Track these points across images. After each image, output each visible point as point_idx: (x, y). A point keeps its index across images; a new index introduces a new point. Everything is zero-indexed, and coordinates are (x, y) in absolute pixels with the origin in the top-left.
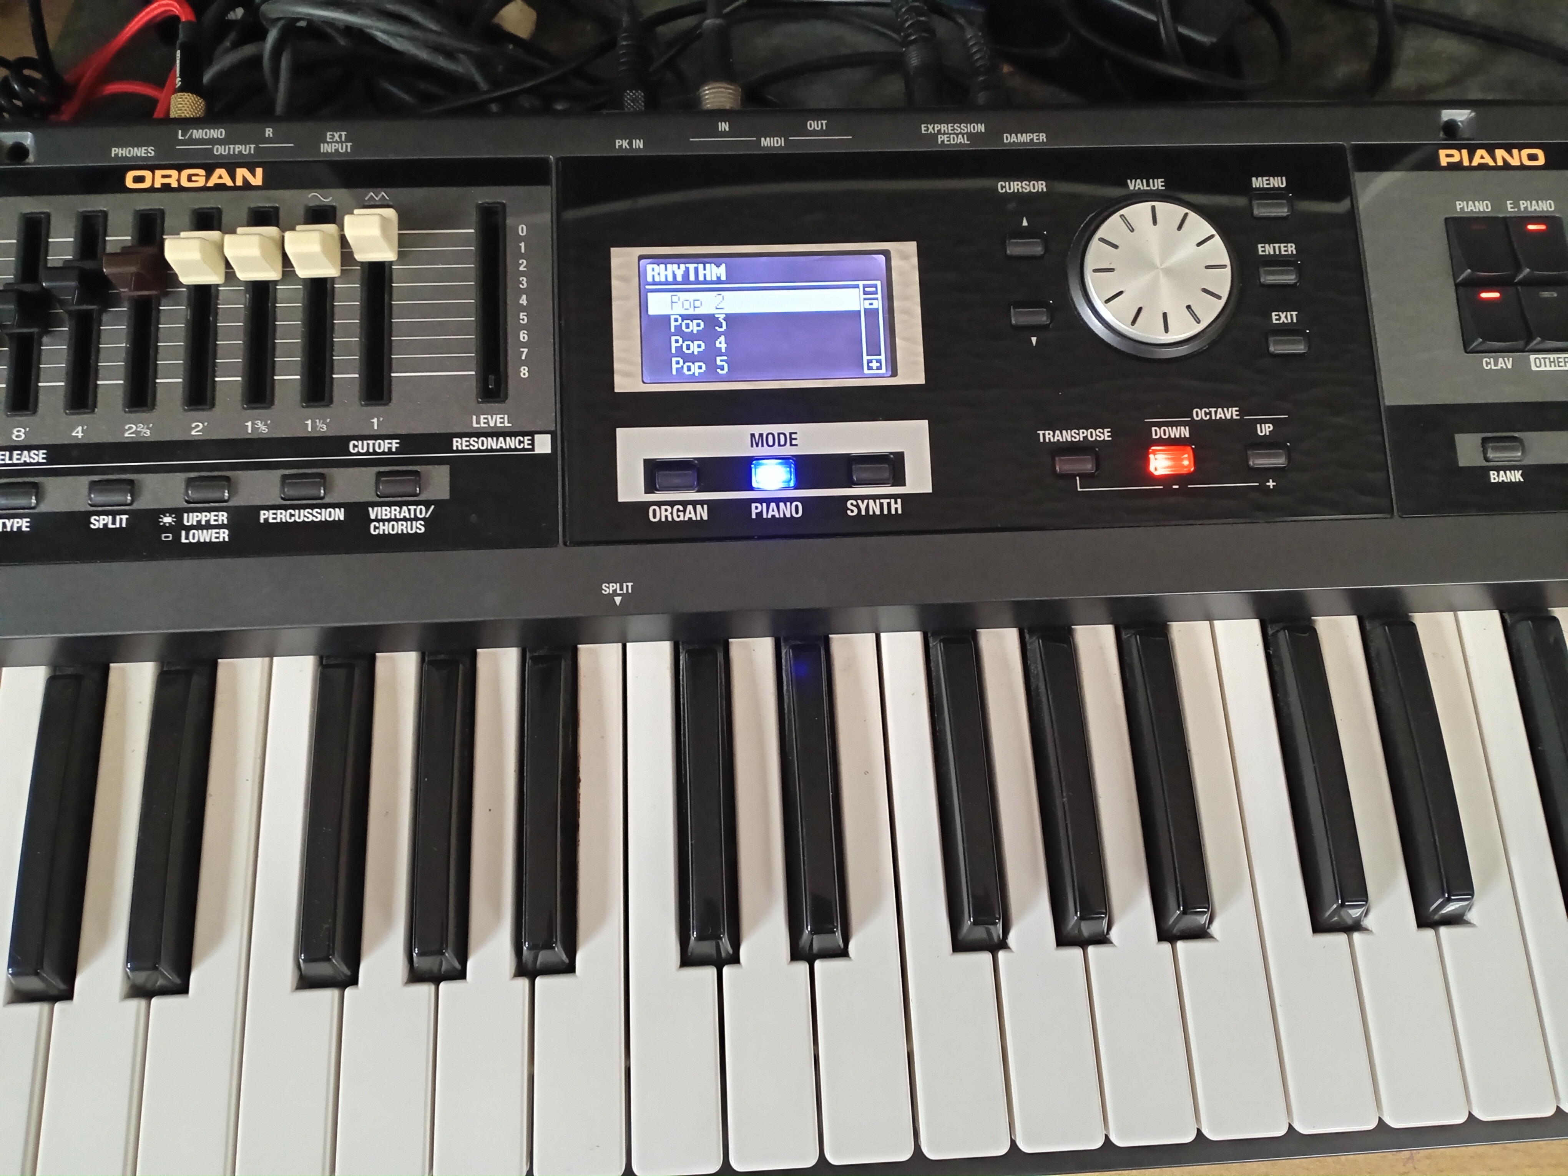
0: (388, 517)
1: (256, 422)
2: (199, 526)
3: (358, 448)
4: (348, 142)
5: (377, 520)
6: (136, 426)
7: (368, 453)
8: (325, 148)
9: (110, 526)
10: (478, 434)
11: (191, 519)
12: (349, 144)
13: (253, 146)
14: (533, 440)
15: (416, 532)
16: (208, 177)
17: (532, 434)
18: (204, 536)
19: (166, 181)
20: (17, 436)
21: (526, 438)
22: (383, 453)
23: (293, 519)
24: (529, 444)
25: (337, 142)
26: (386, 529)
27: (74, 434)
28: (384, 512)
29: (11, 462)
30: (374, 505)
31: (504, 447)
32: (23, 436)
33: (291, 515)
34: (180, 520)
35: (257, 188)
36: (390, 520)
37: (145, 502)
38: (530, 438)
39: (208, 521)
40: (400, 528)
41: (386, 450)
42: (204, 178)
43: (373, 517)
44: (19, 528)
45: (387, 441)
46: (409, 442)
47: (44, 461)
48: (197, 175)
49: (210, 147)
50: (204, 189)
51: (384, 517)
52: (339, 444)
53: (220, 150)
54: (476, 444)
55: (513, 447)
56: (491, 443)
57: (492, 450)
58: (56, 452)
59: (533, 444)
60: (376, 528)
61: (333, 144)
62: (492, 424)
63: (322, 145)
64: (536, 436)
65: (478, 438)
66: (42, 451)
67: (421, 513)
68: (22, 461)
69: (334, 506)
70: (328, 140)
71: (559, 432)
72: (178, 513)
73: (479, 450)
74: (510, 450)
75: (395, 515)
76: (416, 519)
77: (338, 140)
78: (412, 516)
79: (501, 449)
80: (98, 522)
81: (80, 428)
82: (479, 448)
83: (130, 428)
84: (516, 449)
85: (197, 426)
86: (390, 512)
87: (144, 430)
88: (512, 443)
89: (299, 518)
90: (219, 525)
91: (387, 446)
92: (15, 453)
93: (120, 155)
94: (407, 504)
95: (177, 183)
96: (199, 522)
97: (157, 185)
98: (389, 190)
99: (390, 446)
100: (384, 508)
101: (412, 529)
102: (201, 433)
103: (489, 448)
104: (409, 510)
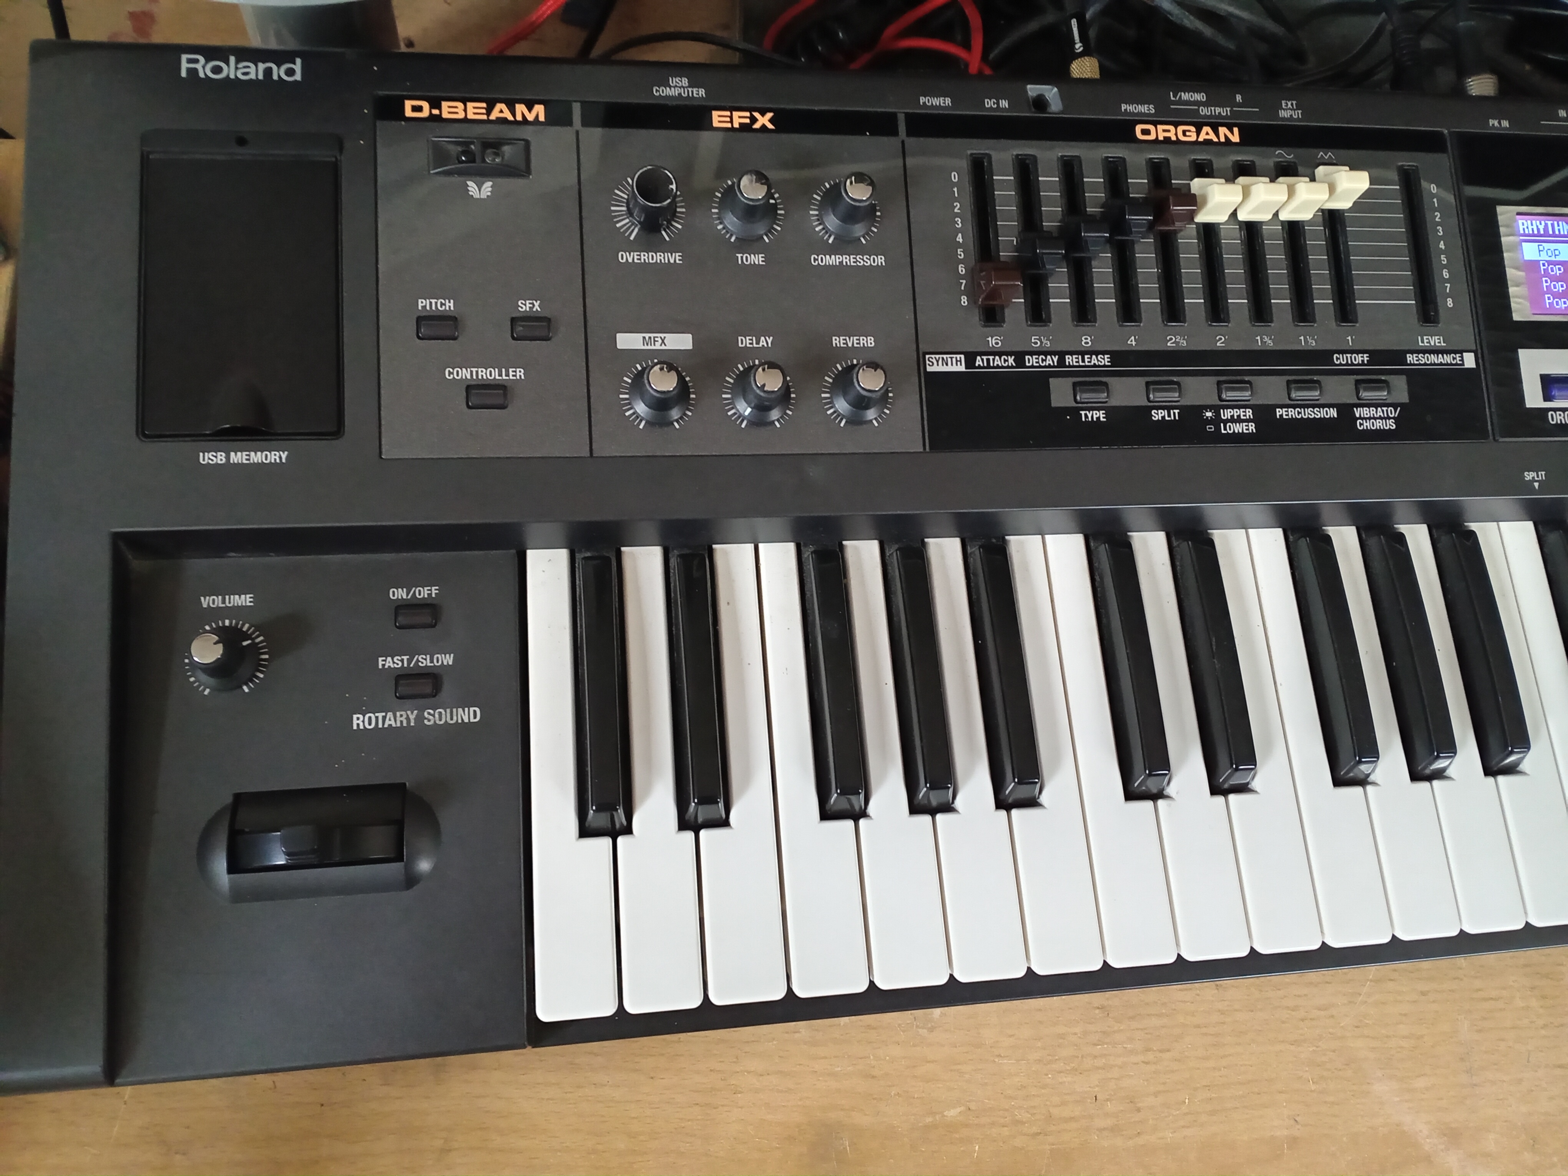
0: (1368, 416)
1: (1264, 336)
2: (1232, 420)
3: (1340, 360)
4: (1299, 110)
5: (1360, 418)
6: (1175, 337)
7: (1347, 364)
8: (1283, 114)
9: (1167, 418)
10: (1424, 351)
11: (1227, 414)
12: (1300, 112)
13: (1228, 109)
14: (1462, 357)
15: (1390, 428)
16: (1198, 134)
17: (1461, 352)
18: (1238, 428)
19: (1167, 134)
20: (1085, 343)
21: (1458, 355)
22: (1358, 365)
23: (1300, 417)
24: (1460, 360)
25: (1290, 109)
26: (1367, 425)
27: (1129, 342)
28: (1365, 412)
29: (1083, 364)
30: (1358, 406)
31: (1443, 362)
32: (1090, 343)
33: (1299, 413)
34: (1218, 414)
35: (1236, 144)
36: (1370, 418)
37: (1189, 400)
38: (1460, 355)
39: (1239, 416)
40: (1379, 425)
41: (1360, 362)
42: (1195, 134)
43: (1358, 416)
44: (1098, 418)
45: (1360, 355)
46: (1376, 356)
47: (1109, 364)
48: (1189, 131)
49: (1196, 107)
50: (1196, 143)
51: (1366, 416)
52: (1323, 356)
53: (1204, 111)
54: (1424, 359)
55: (1449, 362)
56: (1433, 358)
57: (1435, 364)
58: (1118, 357)
59: (1462, 360)
60: (1361, 424)
61: (1288, 111)
62: (1433, 344)
63: (1280, 111)
64: (1464, 354)
65: (1424, 355)
66: (1106, 356)
67: (1391, 414)
68: (1092, 364)
69: (1329, 406)
70: (1284, 107)
71: (1479, 351)
72: (1216, 409)
73: (1425, 364)
74: (1447, 364)
75: (1373, 414)
76: (1389, 418)
77: (1291, 107)
78: (1386, 416)
79: (1441, 364)
80: (1158, 415)
81: (1133, 338)
82: (1425, 363)
83: (1171, 339)
84: (1451, 364)
85: (1221, 339)
86: (1370, 412)
87: (1182, 341)
88: (1448, 359)
89: (1305, 415)
90: (1247, 419)
91: (1361, 359)
92: (1086, 357)
93: (1128, 111)
94: (1382, 405)
95: (1175, 136)
96: (1232, 416)
97: (1161, 138)
98: (1335, 151)
99: (1362, 359)
100: (1365, 409)
101: (1386, 426)
102: (1223, 345)
103: (1433, 362)
104: (1383, 411)
